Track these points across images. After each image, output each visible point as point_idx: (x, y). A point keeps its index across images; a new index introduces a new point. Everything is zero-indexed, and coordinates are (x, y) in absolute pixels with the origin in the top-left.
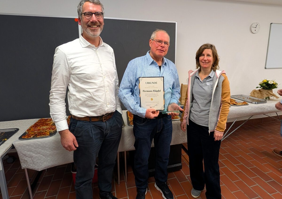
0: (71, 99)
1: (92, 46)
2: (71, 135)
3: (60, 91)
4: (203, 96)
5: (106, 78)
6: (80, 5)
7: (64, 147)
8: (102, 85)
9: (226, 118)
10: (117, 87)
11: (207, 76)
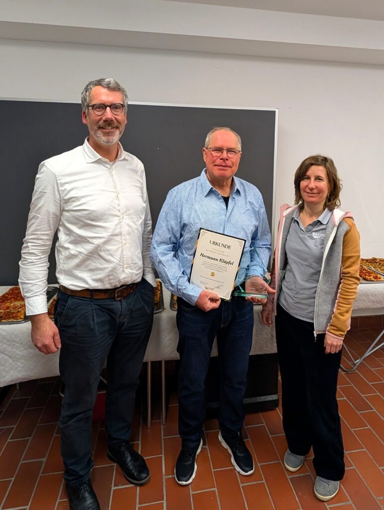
0: (60, 254)
1: (104, 160)
2: (50, 324)
3: (42, 241)
4: (305, 260)
5: (126, 219)
6: (86, 91)
7: (36, 345)
8: (117, 232)
9: (350, 308)
10: (149, 234)
11: (315, 219)
